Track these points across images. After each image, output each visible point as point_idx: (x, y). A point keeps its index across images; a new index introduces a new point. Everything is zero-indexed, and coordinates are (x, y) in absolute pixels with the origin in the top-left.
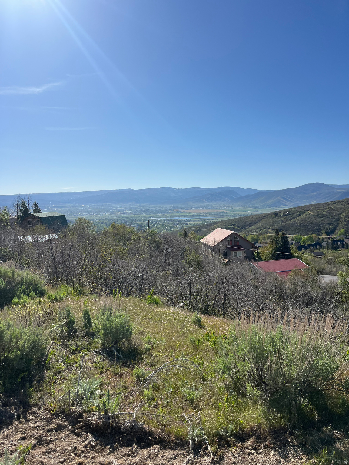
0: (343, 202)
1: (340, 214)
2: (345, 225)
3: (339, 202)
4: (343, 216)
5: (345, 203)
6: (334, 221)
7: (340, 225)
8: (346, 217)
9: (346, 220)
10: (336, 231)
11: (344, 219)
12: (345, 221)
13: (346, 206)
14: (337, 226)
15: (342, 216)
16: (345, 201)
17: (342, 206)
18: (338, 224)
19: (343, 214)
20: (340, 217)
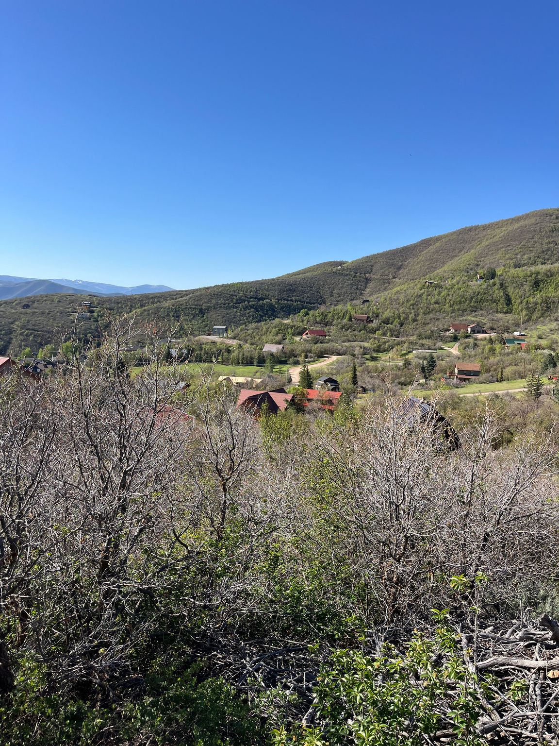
0: (14, 304)
1: (12, 323)
2: (22, 341)
3: (6, 303)
4: (18, 326)
5: (16, 304)
6: (4, 335)
7: (14, 341)
8: (22, 328)
9: (23, 333)
10: (9, 351)
11: (19, 331)
12: (21, 334)
13: (20, 311)
14: (9, 343)
15: (15, 327)
16: (16, 302)
17: (13, 311)
18: (11, 339)
19: (17, 323)
20: (13, 328)
